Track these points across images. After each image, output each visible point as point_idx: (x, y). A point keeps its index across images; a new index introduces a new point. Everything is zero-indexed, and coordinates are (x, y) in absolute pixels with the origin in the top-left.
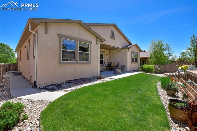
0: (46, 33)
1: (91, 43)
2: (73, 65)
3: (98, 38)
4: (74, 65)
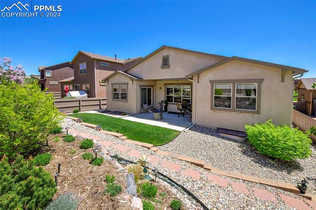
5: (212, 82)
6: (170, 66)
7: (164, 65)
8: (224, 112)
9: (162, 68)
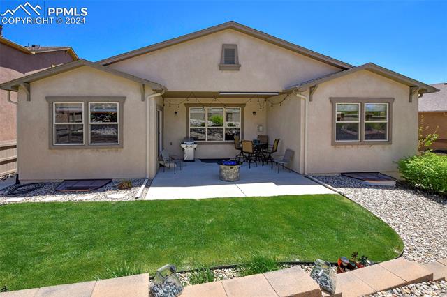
0: (29, 99)
1: (122, 100)
2: (77, 151)
3: (143, 84)
4: (80, 150)
5: (333, 100)
6: (240, 66)
7: (227, 62)
8: (350, 146)
9: (221, 68)
